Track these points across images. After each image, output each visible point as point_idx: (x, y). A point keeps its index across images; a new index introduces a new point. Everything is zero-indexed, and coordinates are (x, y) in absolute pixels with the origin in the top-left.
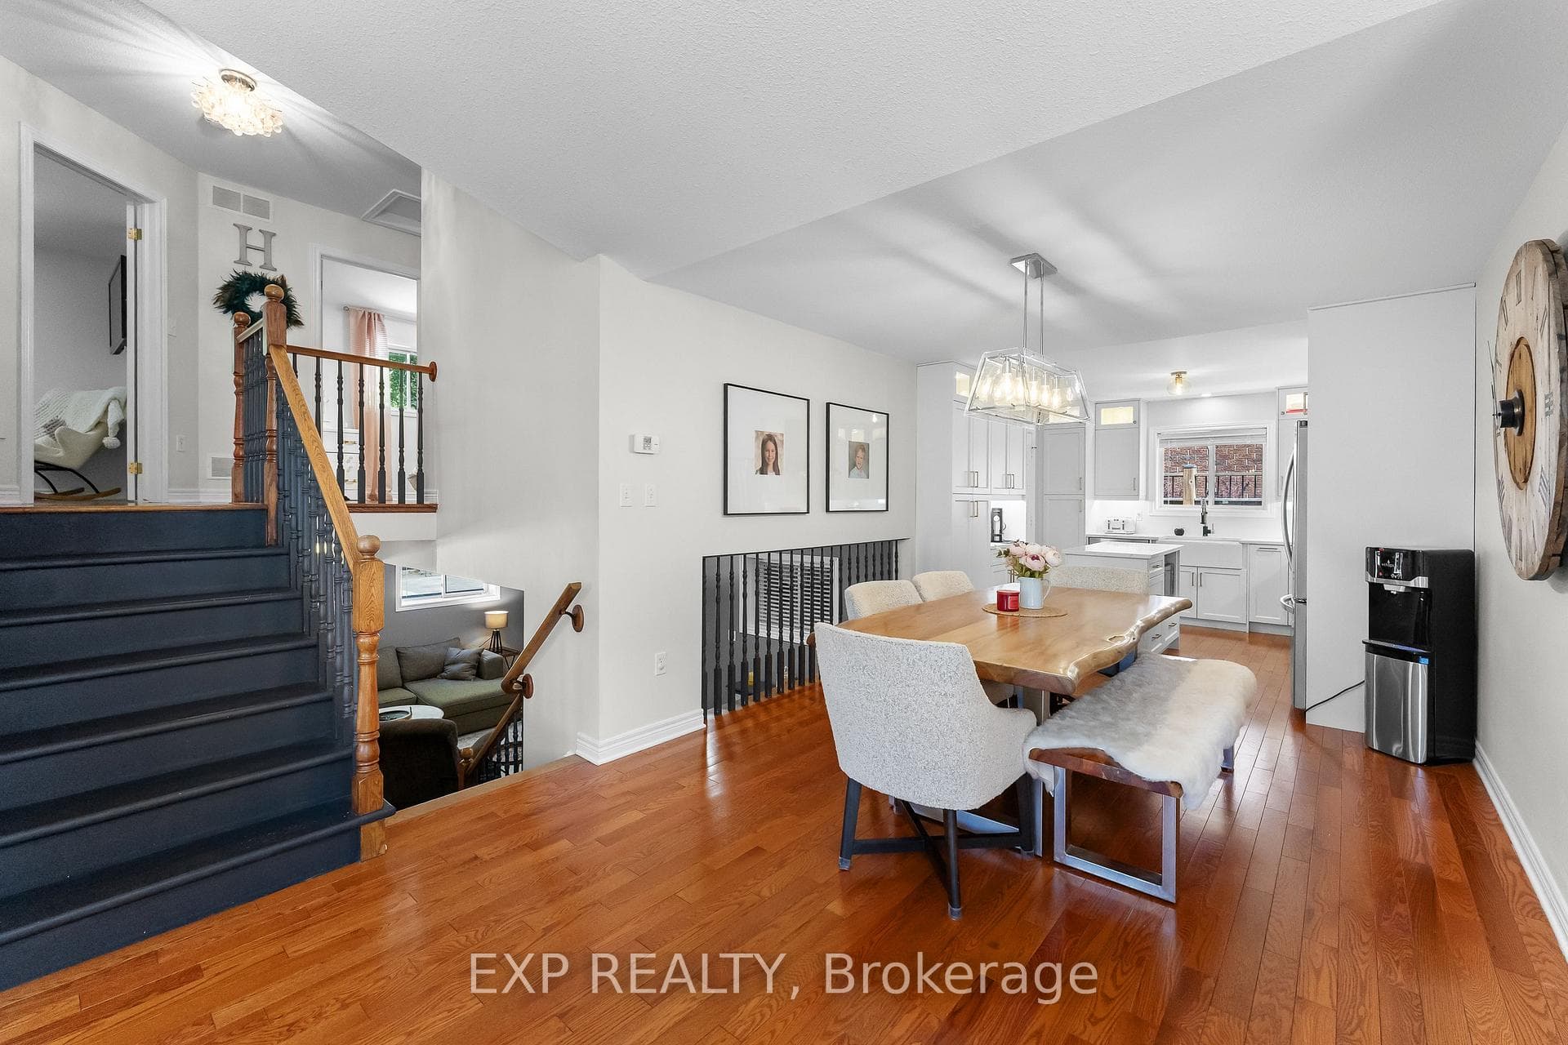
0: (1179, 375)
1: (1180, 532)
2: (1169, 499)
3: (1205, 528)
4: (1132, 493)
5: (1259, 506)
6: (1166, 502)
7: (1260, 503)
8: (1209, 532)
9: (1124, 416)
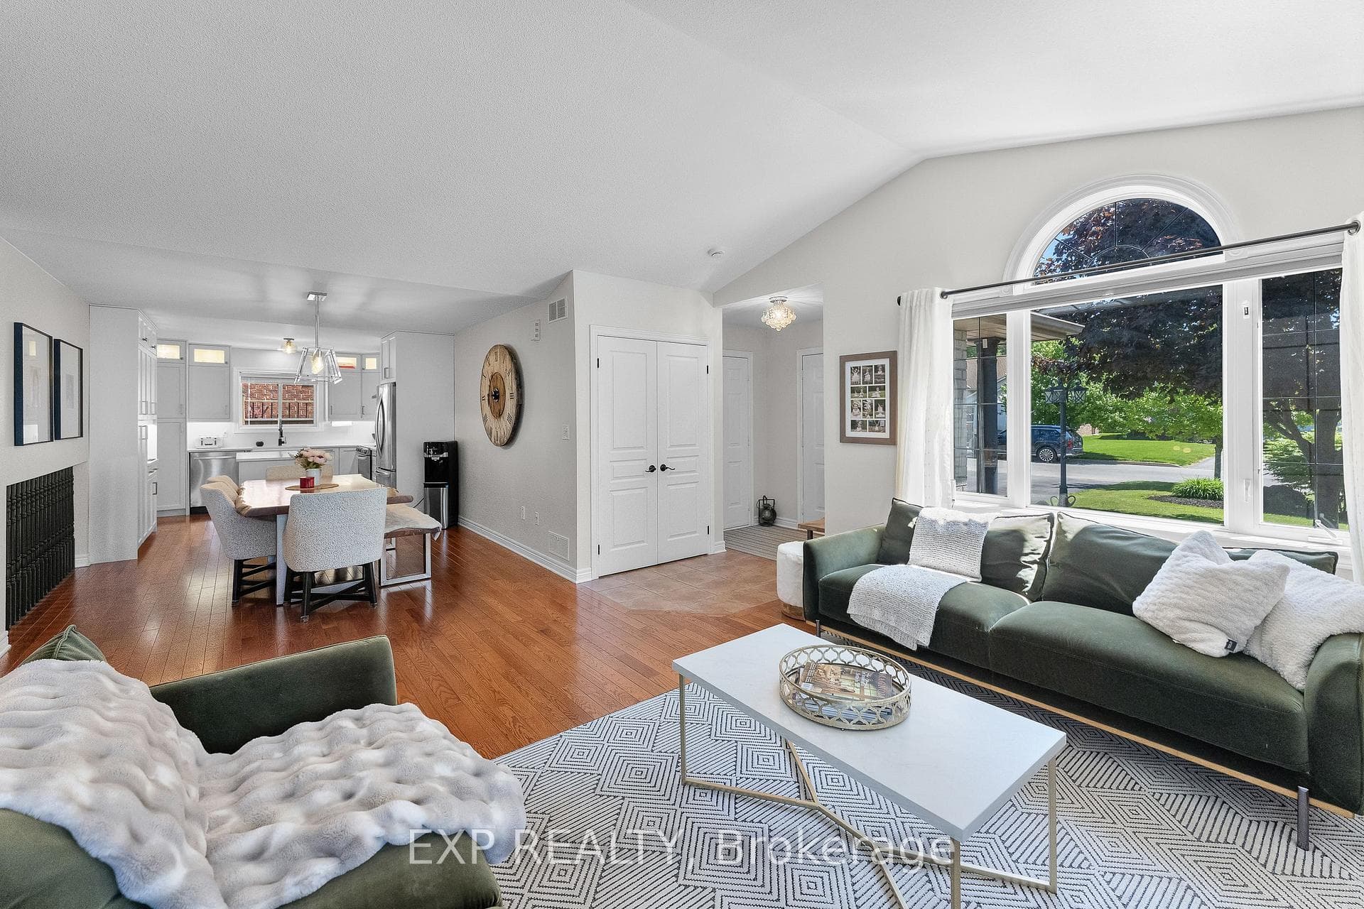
0: (289, 340)
1: (260, 444)
2: (249, 420)
3: (280, 440)
4: (227, 416)
5: (312, 425)
6: (246, 422)
7: (311, 422)
8: (283, 443)
9: (217, 357)
